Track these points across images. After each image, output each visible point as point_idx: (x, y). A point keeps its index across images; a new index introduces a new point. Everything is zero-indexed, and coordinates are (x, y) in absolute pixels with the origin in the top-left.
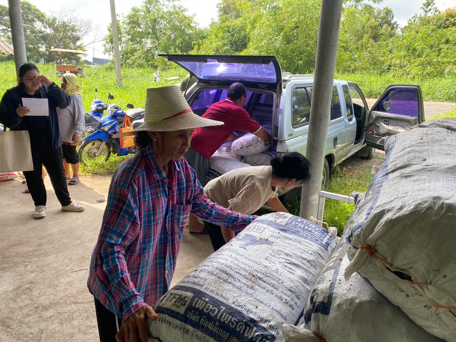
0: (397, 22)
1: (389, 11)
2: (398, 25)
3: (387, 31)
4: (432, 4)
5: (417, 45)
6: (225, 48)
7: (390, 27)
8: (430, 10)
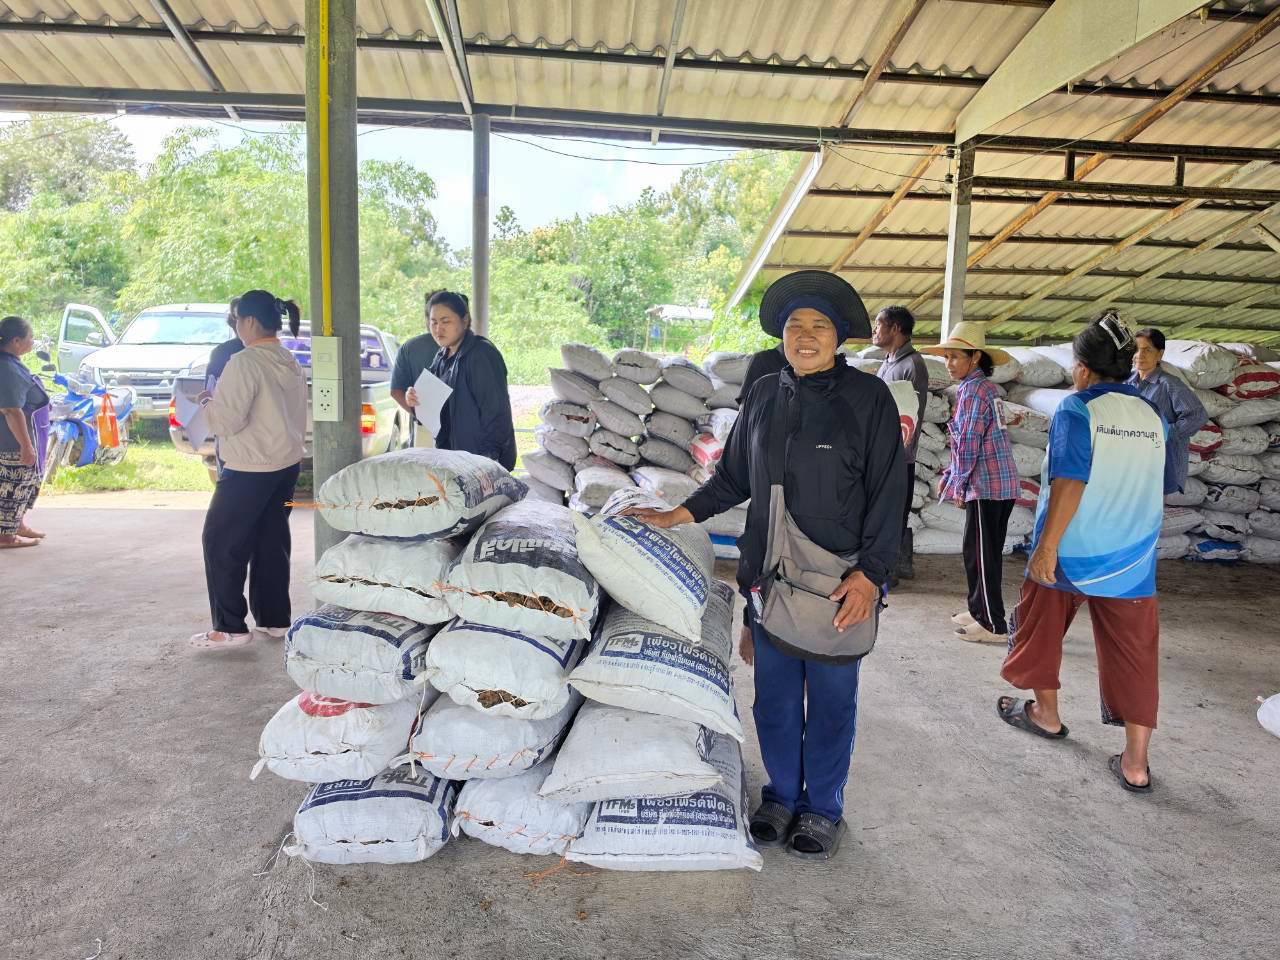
0: (444, 238)
1: (425, 215)
2: (447, 245)
3: (427, 255)
4: (511, 219)
5: (501, 291)
6: (55, 276)
7: (433, 249)
8: (510, 229)
